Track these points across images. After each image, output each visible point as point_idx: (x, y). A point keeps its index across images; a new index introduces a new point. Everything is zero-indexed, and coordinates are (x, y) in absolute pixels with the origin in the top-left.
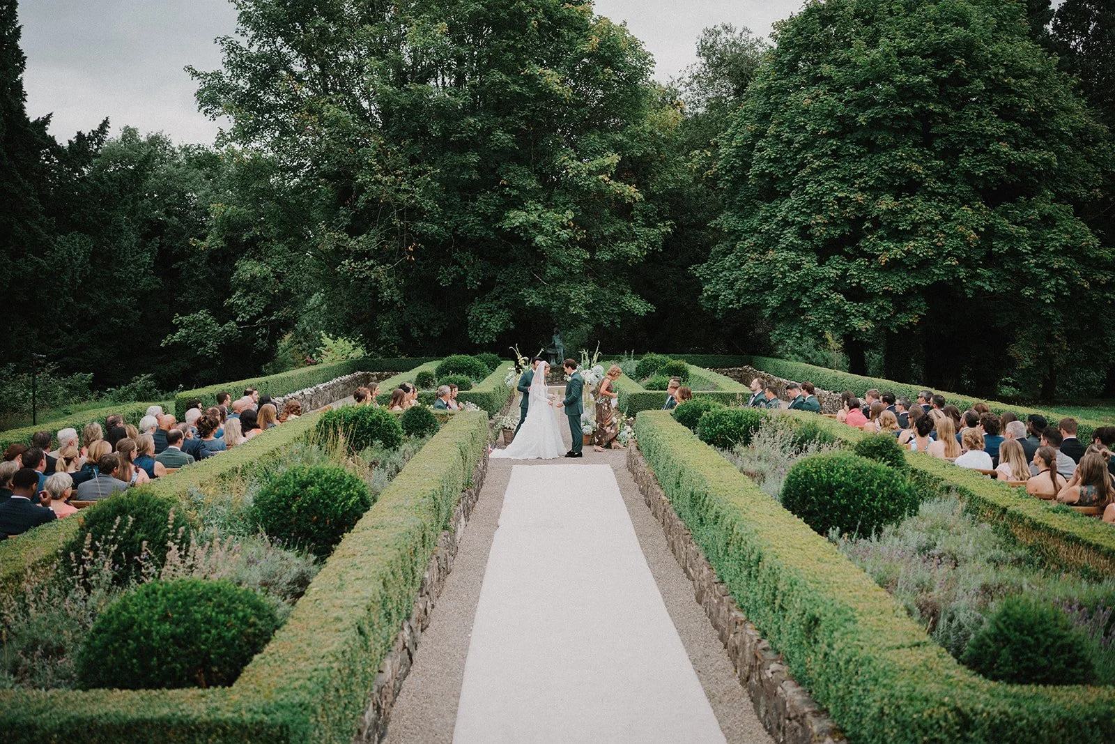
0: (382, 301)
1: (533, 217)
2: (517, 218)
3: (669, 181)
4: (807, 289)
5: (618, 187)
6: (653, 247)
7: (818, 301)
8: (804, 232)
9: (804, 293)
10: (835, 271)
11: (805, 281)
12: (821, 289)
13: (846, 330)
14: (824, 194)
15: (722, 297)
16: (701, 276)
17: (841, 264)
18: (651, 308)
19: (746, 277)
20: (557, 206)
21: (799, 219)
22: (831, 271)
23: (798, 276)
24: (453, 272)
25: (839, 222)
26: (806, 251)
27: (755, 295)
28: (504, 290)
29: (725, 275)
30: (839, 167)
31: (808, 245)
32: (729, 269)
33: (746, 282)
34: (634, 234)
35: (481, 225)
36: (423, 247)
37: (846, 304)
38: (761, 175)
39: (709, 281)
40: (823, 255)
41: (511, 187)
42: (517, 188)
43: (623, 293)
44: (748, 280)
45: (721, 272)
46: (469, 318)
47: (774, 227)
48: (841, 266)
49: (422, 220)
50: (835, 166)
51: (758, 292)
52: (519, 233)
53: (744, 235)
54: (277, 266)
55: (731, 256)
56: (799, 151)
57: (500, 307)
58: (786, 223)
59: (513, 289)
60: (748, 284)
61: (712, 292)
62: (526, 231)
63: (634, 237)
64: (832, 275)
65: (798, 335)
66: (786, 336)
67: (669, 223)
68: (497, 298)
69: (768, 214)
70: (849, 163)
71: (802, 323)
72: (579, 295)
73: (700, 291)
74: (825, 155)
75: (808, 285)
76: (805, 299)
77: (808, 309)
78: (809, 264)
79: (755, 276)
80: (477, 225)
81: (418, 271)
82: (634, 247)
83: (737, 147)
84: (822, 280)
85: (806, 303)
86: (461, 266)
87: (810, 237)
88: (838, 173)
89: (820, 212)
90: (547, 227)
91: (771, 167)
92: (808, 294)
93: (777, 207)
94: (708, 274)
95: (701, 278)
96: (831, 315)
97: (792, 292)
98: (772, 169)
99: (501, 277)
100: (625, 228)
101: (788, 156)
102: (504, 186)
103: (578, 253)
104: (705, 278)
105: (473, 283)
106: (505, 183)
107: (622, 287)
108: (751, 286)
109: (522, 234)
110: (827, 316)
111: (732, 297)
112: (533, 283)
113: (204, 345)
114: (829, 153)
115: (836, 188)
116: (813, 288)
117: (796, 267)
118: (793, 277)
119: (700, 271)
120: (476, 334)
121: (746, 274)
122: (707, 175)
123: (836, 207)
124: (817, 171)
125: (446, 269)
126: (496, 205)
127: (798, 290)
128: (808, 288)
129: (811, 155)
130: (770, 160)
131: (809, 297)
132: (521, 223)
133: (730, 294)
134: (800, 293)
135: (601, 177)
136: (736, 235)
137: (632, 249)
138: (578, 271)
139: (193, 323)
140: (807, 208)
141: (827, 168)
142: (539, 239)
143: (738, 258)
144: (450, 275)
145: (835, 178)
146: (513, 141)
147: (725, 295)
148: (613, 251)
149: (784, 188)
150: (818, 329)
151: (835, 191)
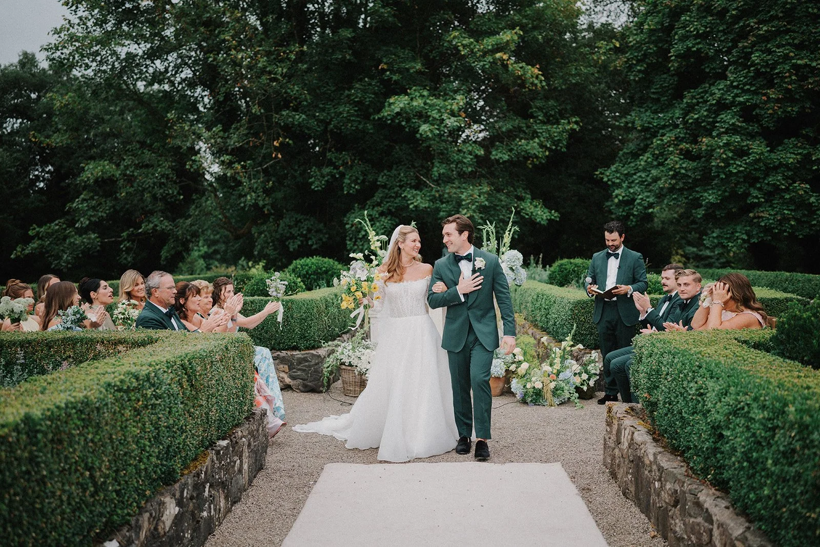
0: (245, 206)
1: (418, 103)
2: (398, 103)
3: (572, 75)
4: (757, 180)
5: (516, 67)
6: (557, 146)
7: (772, 194)
8: (747, 113)
9: (752, 185)
10: (793, 156)
11: (755, 169)
12: (776, 179)
13: (811, 230)
14: (776, 63)
15: (638, 201)
16: (609, 180)
17: (800, 148)
18: (555, 215)
19: (671, 173)
20: (446, 94)
21: (741, 99)
22: (789, 155)
23: (746, 164)
24: (328, 175)
25: (797, 96)
26: (752, 136)
27: (682, 194)
28: (387, 194)
29: (640, 177)
30: (794, 31)
31: (754, 128)
32: (644, 170)
33: (671, 179)
34: (535, 132)
35: (357, 116)
36: (291, 142)
37: (811, 196)
38: (685, 56)
39: (619, 186)
40: (773, 138)
41: (392, 72)
42: (399, 71)
43: (521, 199)
44: (673, 177)
45: (635, 174)
46: (347, 226)
47: (705, 113)
48: (800, 151)
49: (288, 109)
50: (787, 31)
51: (686, 190)
52: (400, 122)
53: (661, 131)
54: (127, 167)
55: (647, 155)
56: (737, 19)
57: (382, 214)
58: (722, 106)
59: (396, 193)
60: (673, 181)
61: (623, 197)
62: (408, 120)
63: (535, 134)
64: (791, 160)
65: (745, 237)
66: (726, 238)
67: (574, 120)
68: (379, 204)
69: (694, 101)
70: (807, 25)
71: (750, 222)
72: (471, 195)
73: (609, 197)
74: (773, 18)
75: (758, 174)
76: (755, 193)
77: (759, 205)
78: (758, 148)
79: (683, 171)
80: (353, 115)
81: (294, 177)
82: (535, 144)
83: (651, 30)
84: (775, 168)
85: (756, 197)
86: (337, 168)
87: (757, 119)
88: (794, 39)
89: (771, 85)
90: (435, 114)
91: (698, 43)
92: (758, 185)
93: (706, 92)
94: (618, 178)
95: (610, 183)
96: (791, 210)
97: (736, 185)
98: (700, 46)
99: (381, 179)
100: (524, 125)
101: (721, 28)
102: (384, 71)
103: (470, 148)
104: (613, 183)
105: (350, 186)
106: (385, 67)
107: (520, 192)
108: (676, 183)
109: (403, 123)
110: (786, 212)
111: (651, 200)
112: (419, 186)
113: (60, 258)
114: (781, 15)
115: (792, 54)
116: (764, 179)
117: (741, 153)
118: (738, 166)
119: (608, 174)
120: (355, 244)
121: (670, 169)
122: (615, 66)
123: (793, 78)
124: (766, 38)
125: (320, 170)
126: (374, 93)
127: (745, 182)
128: (759, 178)
129: (755, 20)
130: (698, 36)
131: (760, 189)
132: (402, 109)
133: (648, 197)
134: (747, 185)
135: (498, 55)
136: (650, 132)
137: (533, 147)
138: (470, 169)
139: (49, 235)
140: (751, 84)
141: (778, 33)
142: (424, 128)
143: (656, 157)
144: (324, 177)
145: (789, 44)
146: (394, 16)
147: (641, 199)
148: (511, 150)
149: (714, 69)
150: (774, 228)
151: (793, 58)
